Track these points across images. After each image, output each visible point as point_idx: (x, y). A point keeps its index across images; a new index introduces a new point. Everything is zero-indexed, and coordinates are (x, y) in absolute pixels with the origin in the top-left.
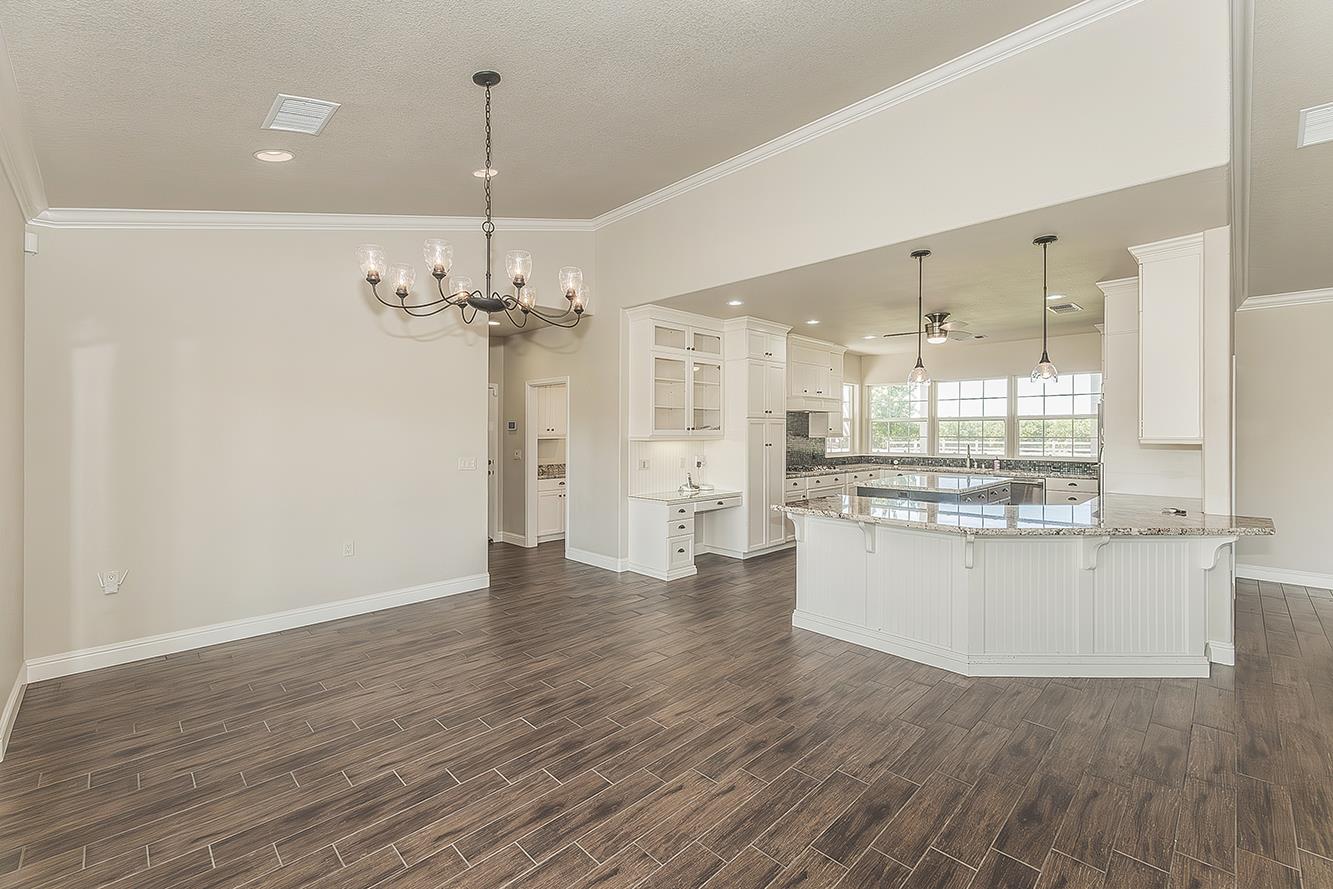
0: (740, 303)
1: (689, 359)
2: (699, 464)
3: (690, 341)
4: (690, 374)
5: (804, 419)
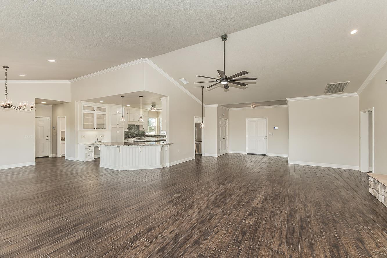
0: (103, 102)
1: (95, 113)
2: (101, 136)
3: (95, 109)
4: (95, 116)
5: (138, 126)
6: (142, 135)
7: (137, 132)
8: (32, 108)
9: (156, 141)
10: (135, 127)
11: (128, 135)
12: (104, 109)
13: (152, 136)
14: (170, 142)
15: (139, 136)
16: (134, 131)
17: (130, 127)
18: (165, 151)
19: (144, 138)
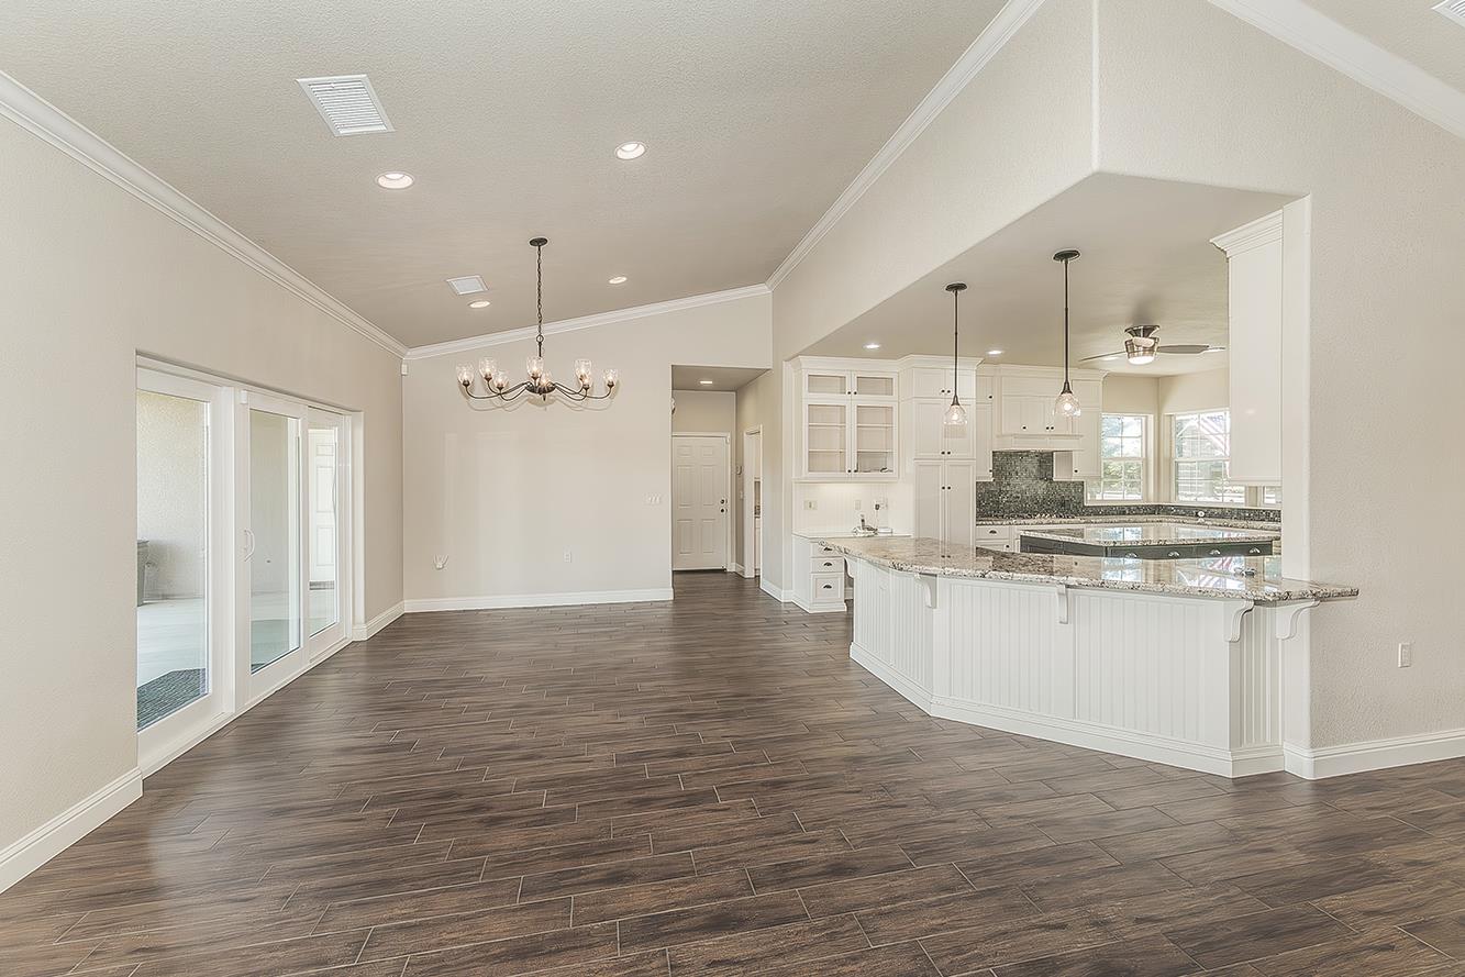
0: (877, 346)
1: (851, 403)
2: (877, 507)
3: (851, 385)
4: (851, 416)
5: (1045, 460)
6: (1068, 503)
7: (1041, 488)
8: (611, 386)
9: (1143, 551)
10: (1032, 466)
11: (991, 505)
12: (885, 385)
13: (1124, 513)
14: (1336, 579)
15: (1048, 511)
16: (1024, 484)
17: (1004, 462)
18: (1274, 641)
19: (1075, 524)
